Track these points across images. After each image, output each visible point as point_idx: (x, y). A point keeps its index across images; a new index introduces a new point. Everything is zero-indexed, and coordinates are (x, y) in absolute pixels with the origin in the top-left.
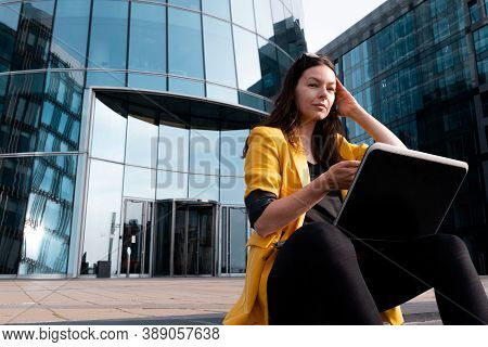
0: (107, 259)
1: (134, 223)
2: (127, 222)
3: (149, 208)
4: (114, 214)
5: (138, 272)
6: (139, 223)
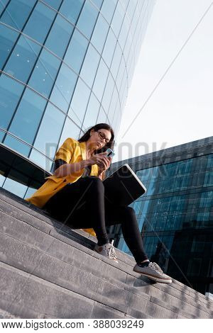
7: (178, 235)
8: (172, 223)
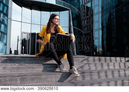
0: (17, 50)
1: (25, 39)
2: (23, 39)
3: (29, 35)
4: (18, 36)
5: (26, 53)
6: (26, 39)
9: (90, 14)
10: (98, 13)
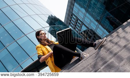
7: (107, 9)
8: (101, 9)
9: (92, 34)
10: (97, 27)
